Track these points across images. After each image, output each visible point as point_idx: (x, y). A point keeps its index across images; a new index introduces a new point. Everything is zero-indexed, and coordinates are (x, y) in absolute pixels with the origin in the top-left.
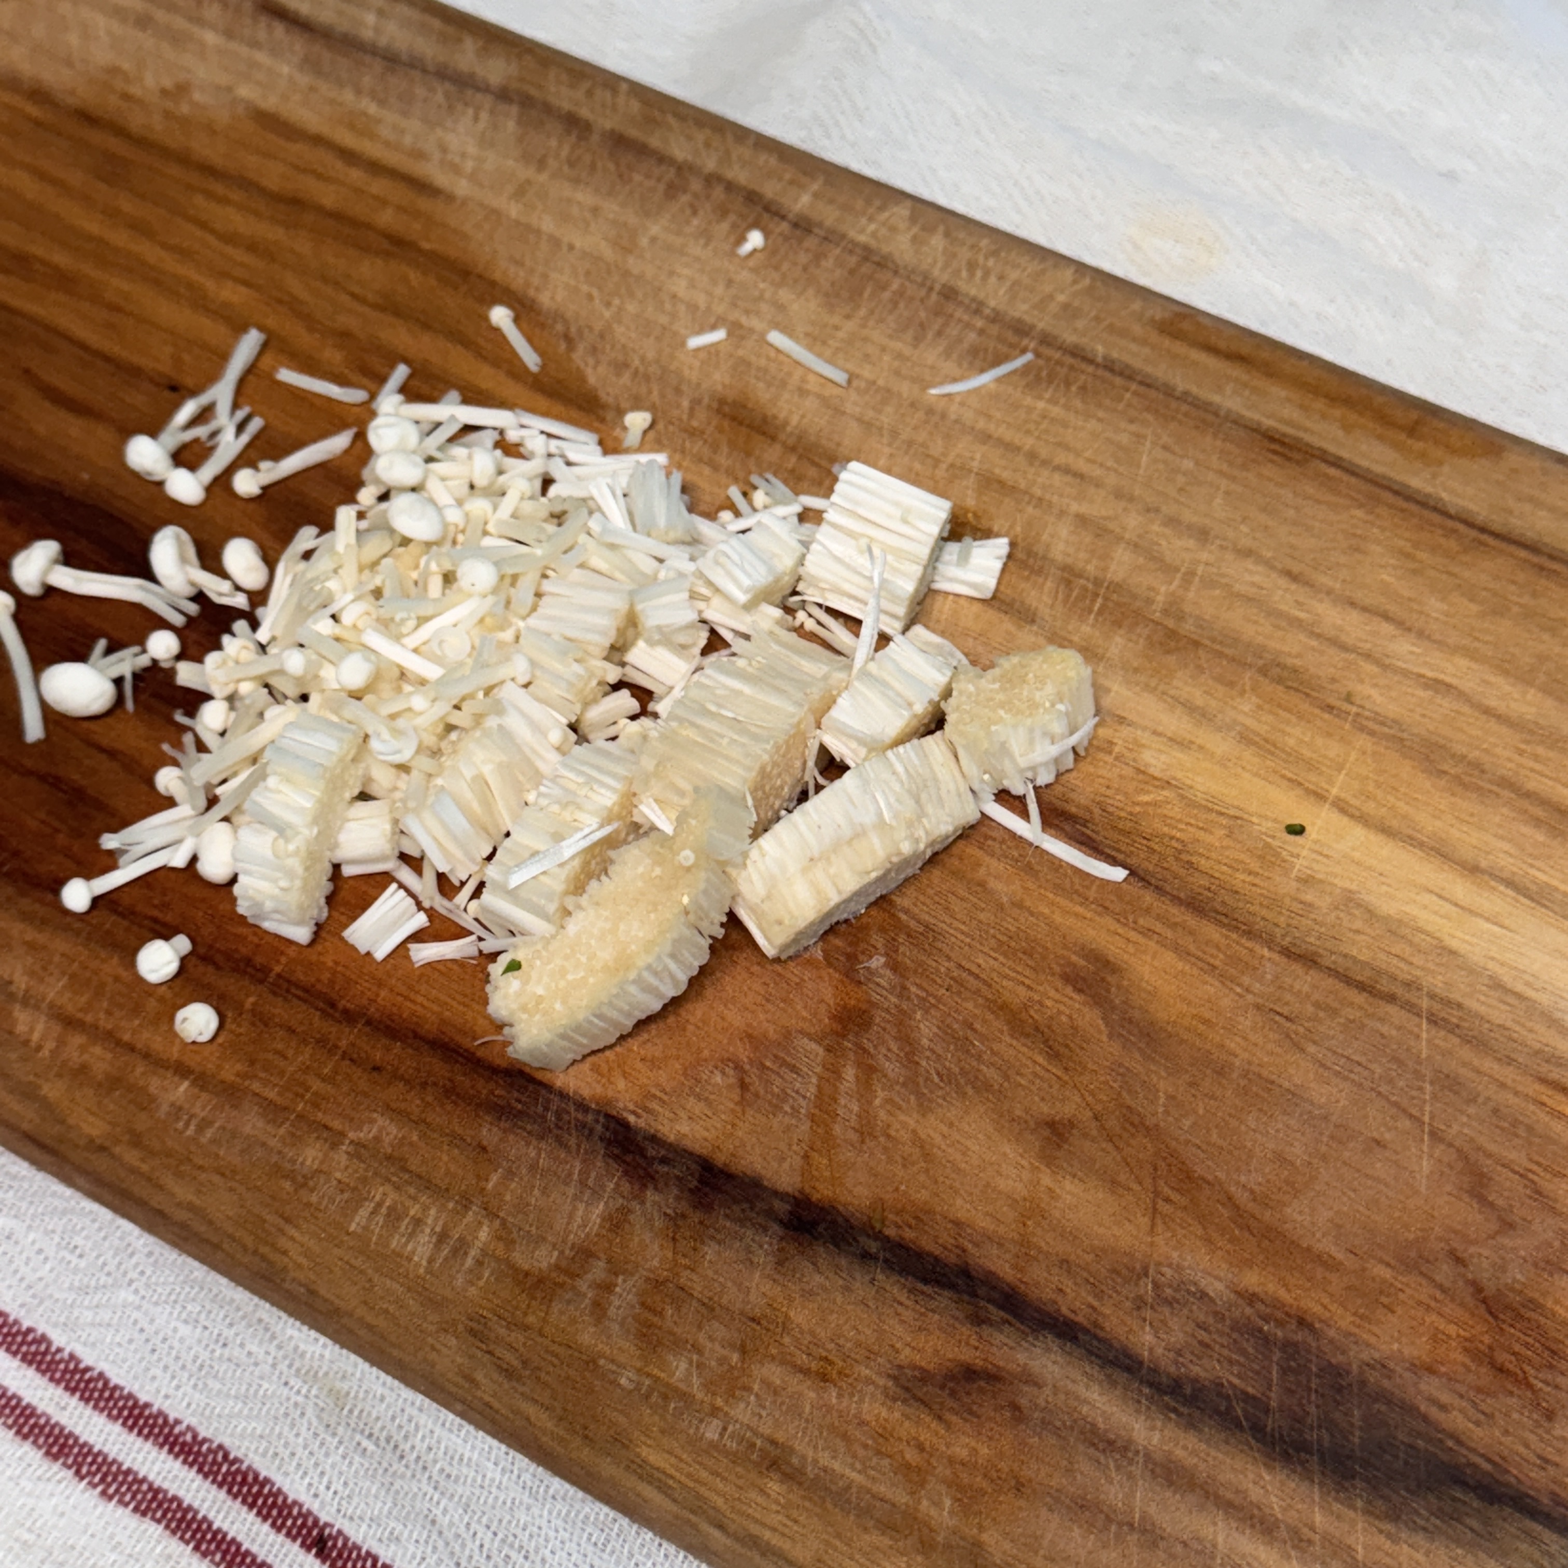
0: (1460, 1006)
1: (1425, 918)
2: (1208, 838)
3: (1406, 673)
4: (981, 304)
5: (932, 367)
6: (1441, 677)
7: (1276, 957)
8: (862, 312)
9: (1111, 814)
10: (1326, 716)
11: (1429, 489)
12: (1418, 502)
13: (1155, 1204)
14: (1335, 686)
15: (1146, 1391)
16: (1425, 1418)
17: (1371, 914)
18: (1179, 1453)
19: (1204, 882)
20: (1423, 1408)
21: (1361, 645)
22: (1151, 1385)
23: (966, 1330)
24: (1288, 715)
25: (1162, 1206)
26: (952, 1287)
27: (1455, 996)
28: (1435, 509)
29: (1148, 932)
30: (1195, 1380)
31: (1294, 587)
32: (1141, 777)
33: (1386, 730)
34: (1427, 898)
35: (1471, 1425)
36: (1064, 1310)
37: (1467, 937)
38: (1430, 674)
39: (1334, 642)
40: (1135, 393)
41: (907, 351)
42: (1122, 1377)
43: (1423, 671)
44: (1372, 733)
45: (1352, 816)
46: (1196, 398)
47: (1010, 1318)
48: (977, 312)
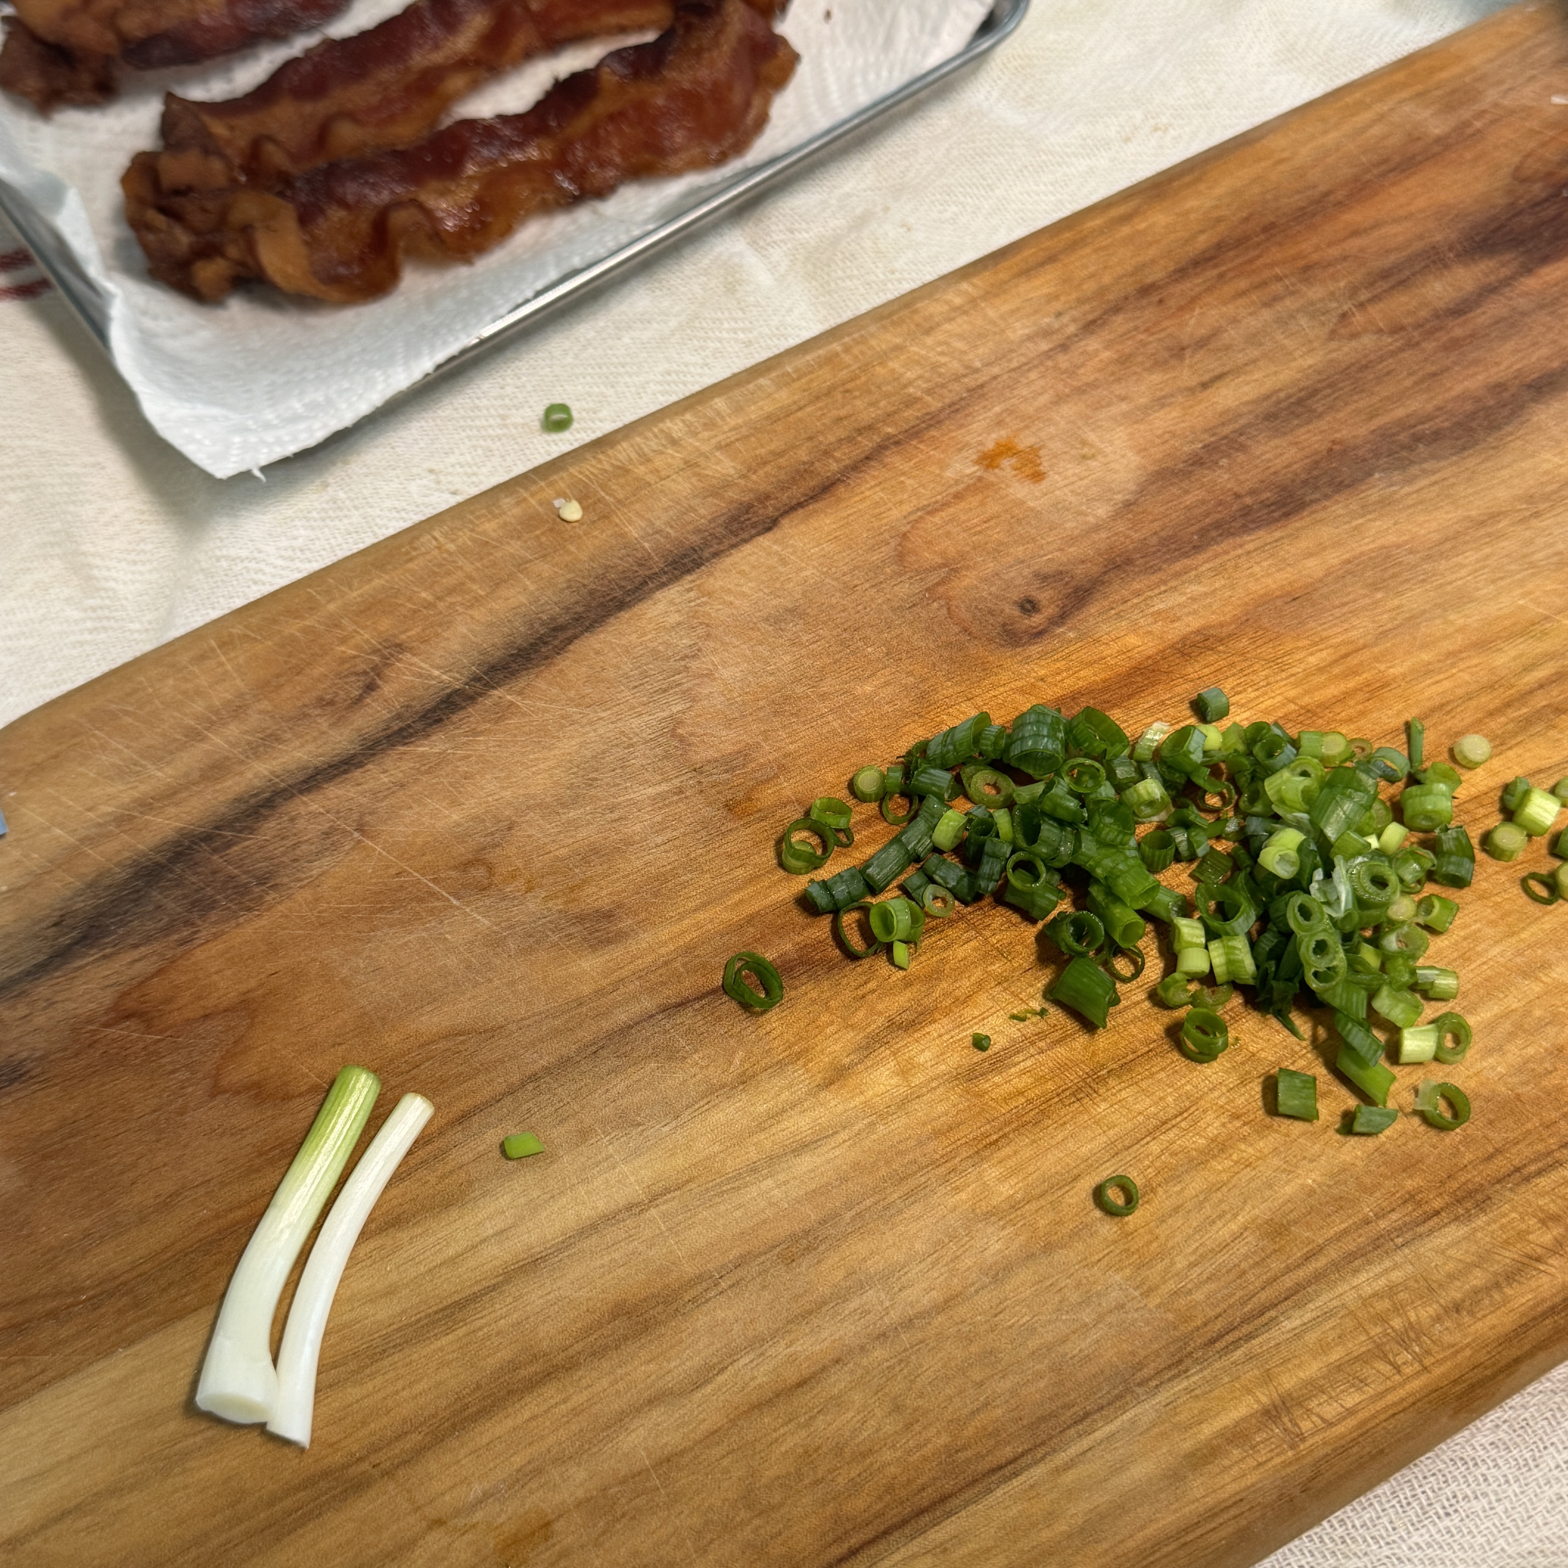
1: (492, 1206)
3: (733, 1358)
6: (708, 1390)
7: (535, 1067)
10: (732, 1256)
14: (756, 1284)
15: (282, 785)
16: (135, 946)
19: (634, 1055)
21: (787, 1339)
22: (284, 790)
24: (750, 1224)
26: (434, 709)
29: (617, 986)
30: (266, 818)
32: (762, 1065)
34: (507, 1219)
37: (453, 1227)
39: (804, 1316)
42: (301, 777)
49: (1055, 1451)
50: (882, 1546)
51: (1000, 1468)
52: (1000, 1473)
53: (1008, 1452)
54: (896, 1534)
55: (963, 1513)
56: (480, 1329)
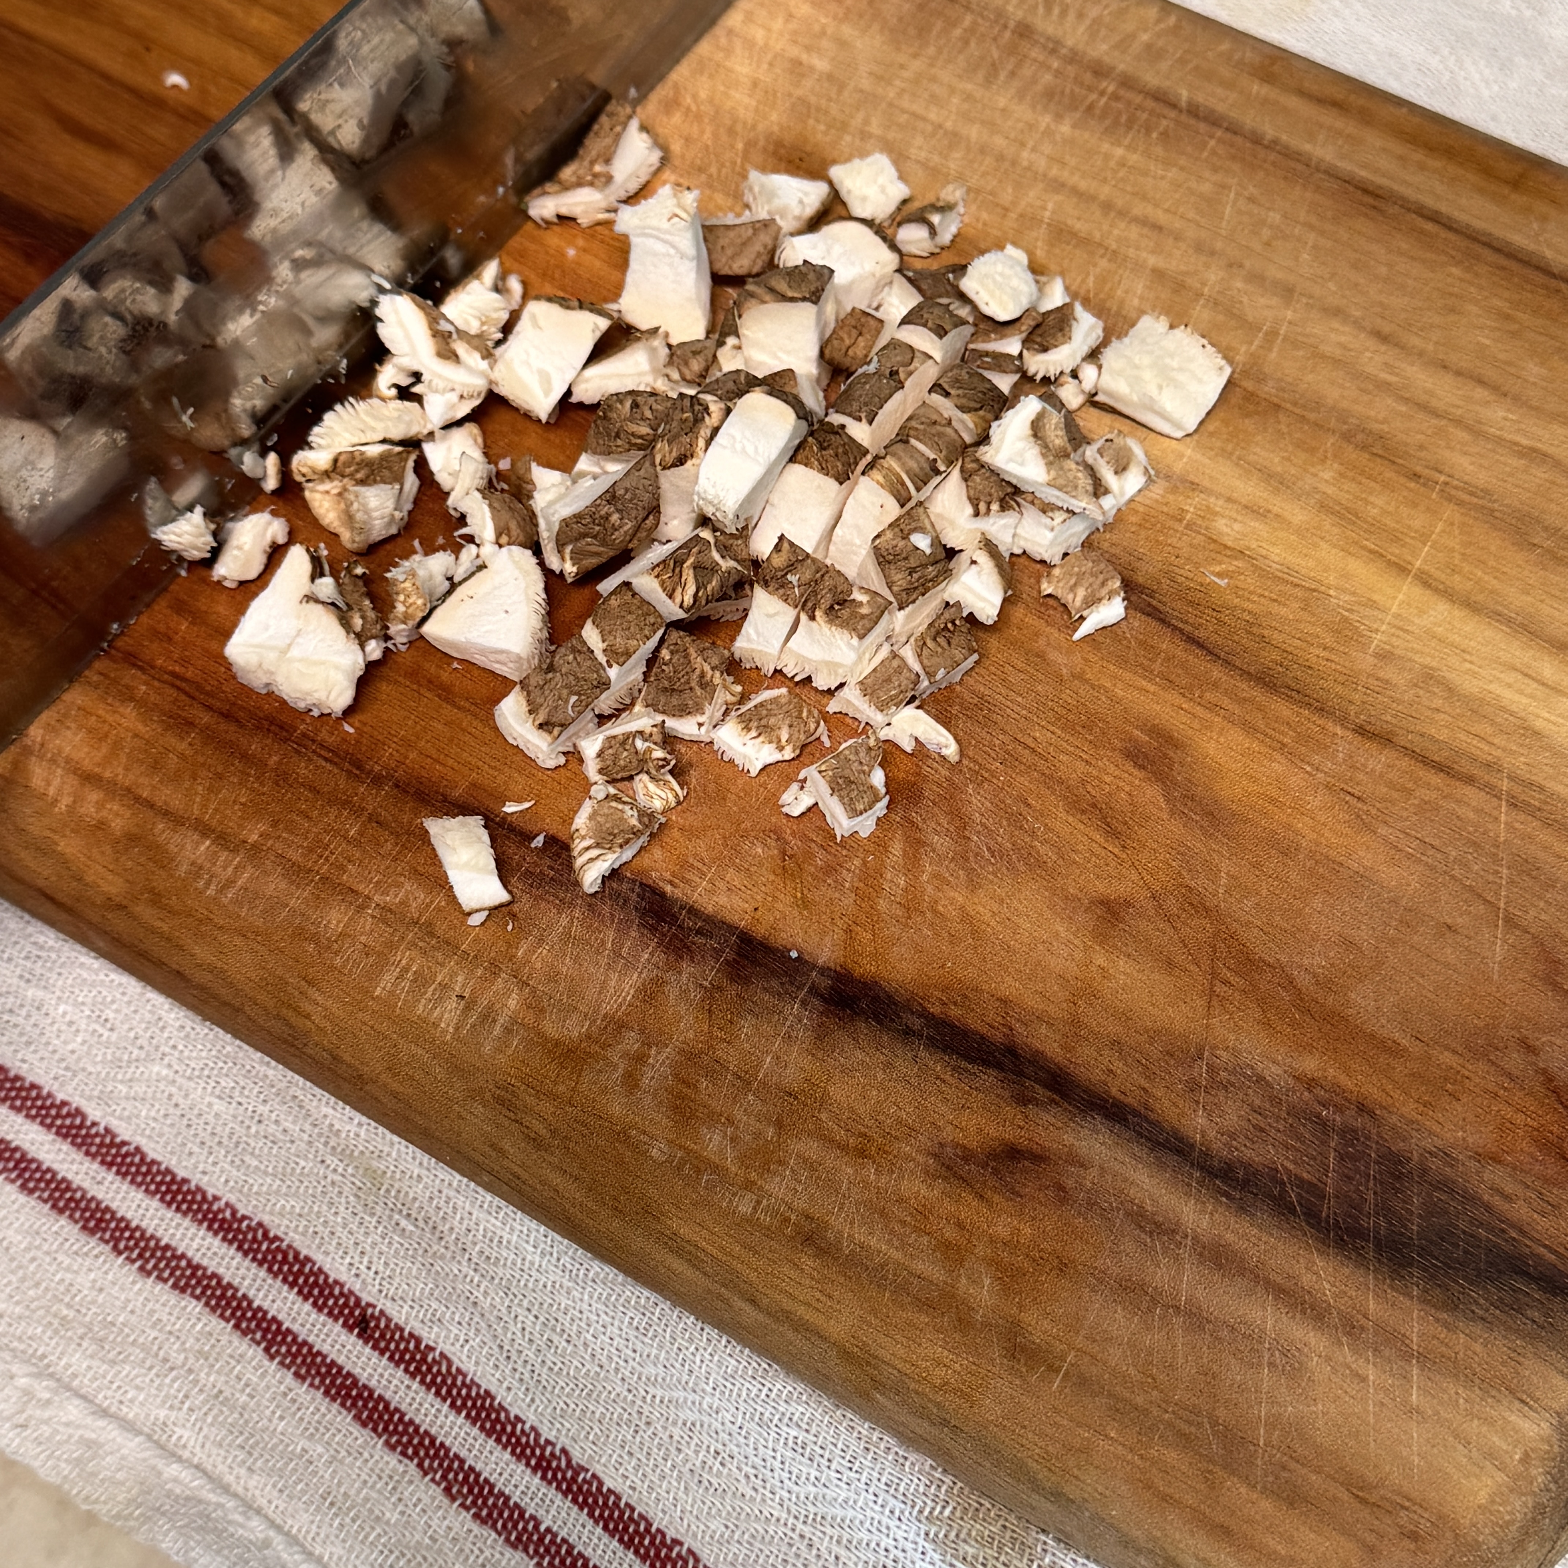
0: (1542, 789)
1: (1508, 696)
2: (1283, 611)
3: (1499, 441)
4: (1058, 43)
5: (1003, 110)
6: (1539, 445)
7: (1349, 735)
8: (931, 50)
9: (1180, 585)
10: (1412, 485)
11: (1532, 247)
12: (1521, 261)
13: (1212, 985)
14: (1423, 454)
15: (1197, 1174)
16: (1488, 1208)
17: (1451, 690)
18: (1230, 1237)
19: (1275, 656)
20: (1486, 1197)
21: (1453, 410)
22: (1202, 1168)
23: (1009, 1111)
24: (1372, 484)
25: (1219, 988)
26: (999, 1066)
27: (1539, 779)
28: (1538, 268)
29: (1214, 707)
30: (1247, 1166)
31: (1383, 348)
32: (1212, 546)
33: (1475, 500)
34: (1511, 677)
35: (1536, 1216)
36: (1114, 1091)
37: (1552, 718)
38: (1525, 442)
39: (1424, 407)
40: (1220, 141)
41: (979, 93)
42: (1172, 1159)
43: (1518, 438)
44: (1460, 503)
45: (1436, 590)
46: (1287, 147)
47: (1057, 1098)
48: (1053, 51)
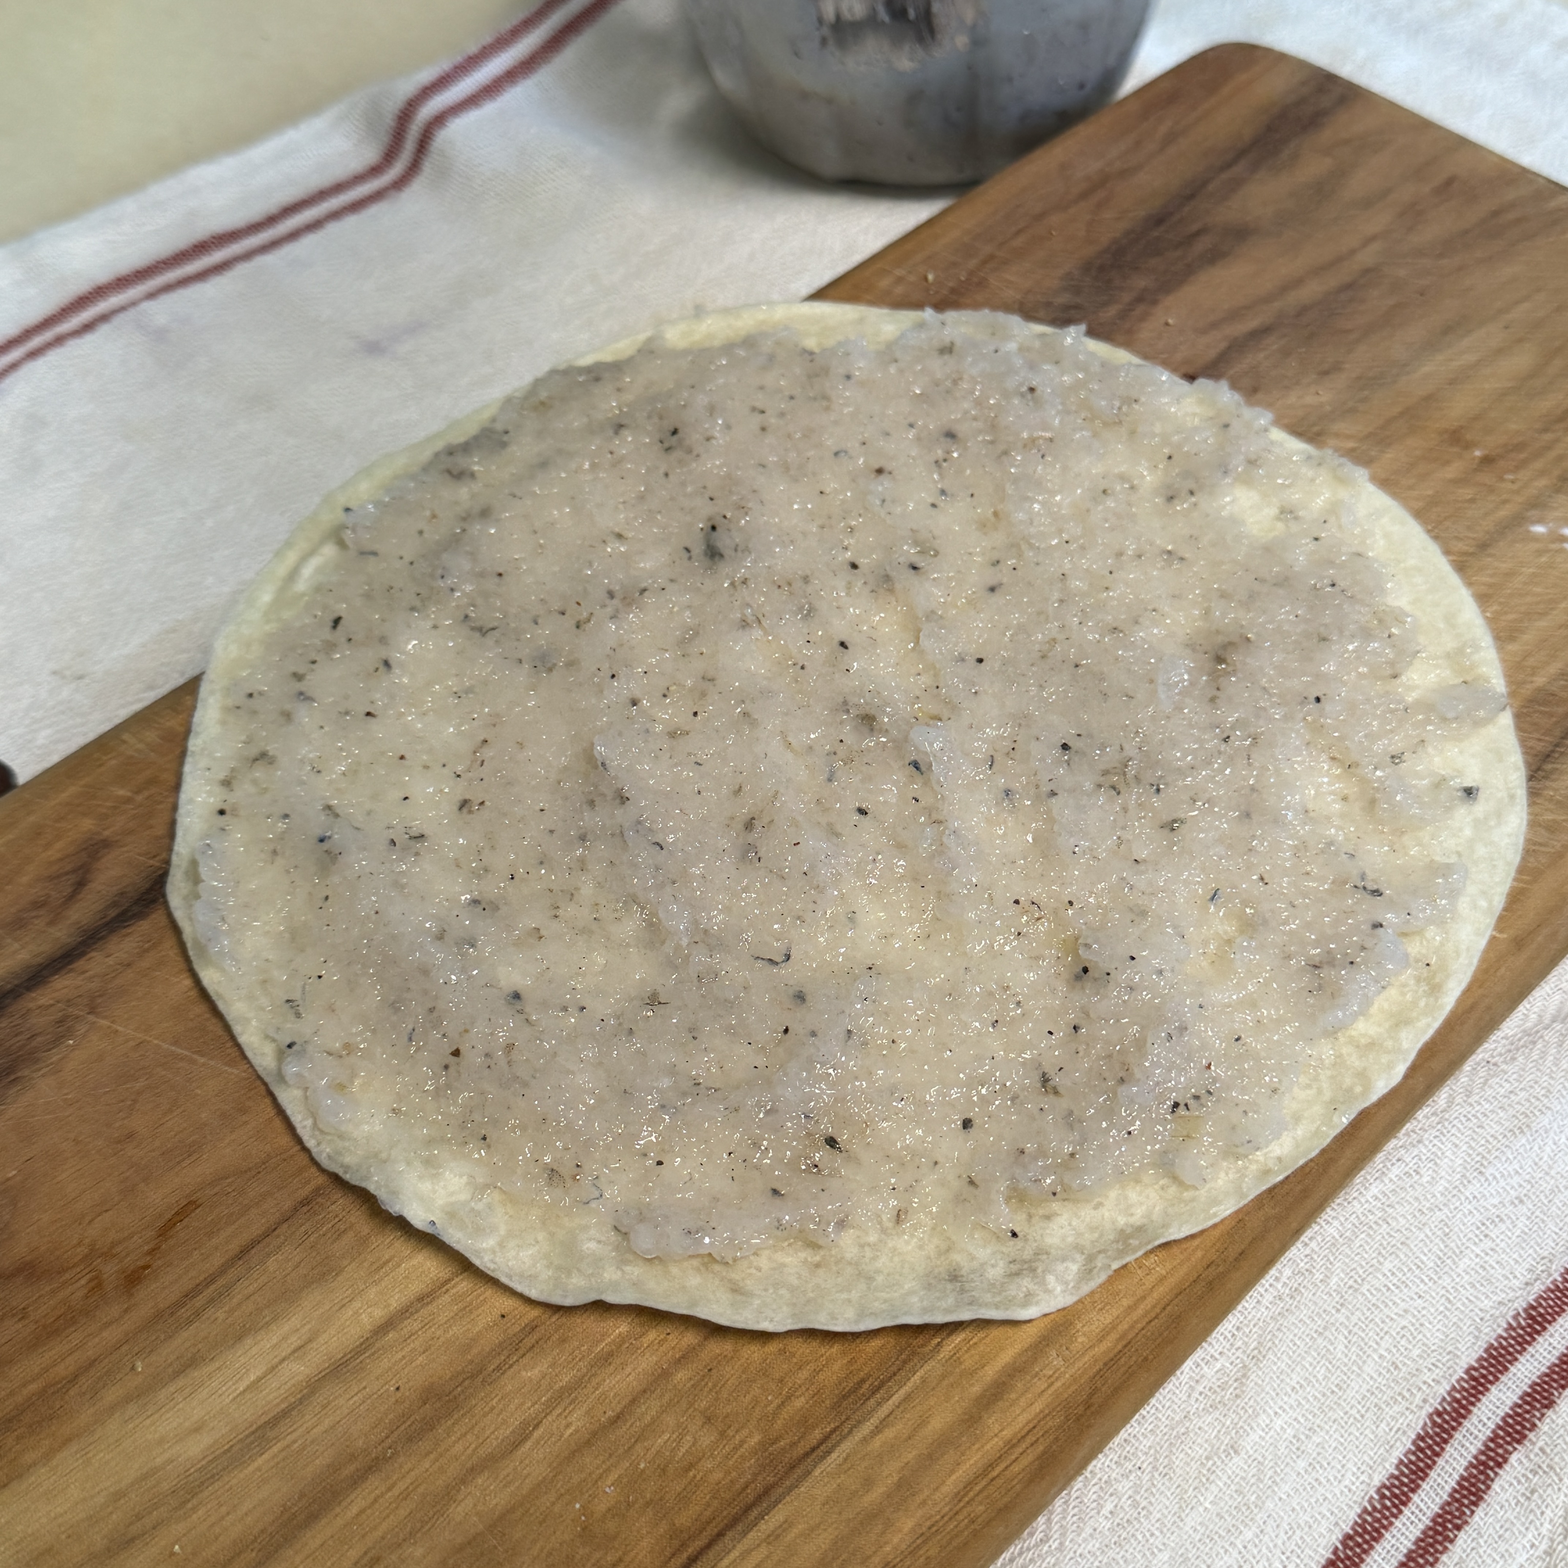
3: (546, 1411)
17: (311, 1283)
21: (593, 1383)
27: (199, 1324)
33: (491, 1368)
34: (301, 1337)
39: (605, 1358)
43: (542, 1430)
44: (492, 1354)
49: (859, 1422)
50: (718, 1547)
51: (813, 1449)
52: (815, 1454)
53: (817, 1434)
54: (730, 1534)
55: (788, 1498)
56: (295, 1442)
